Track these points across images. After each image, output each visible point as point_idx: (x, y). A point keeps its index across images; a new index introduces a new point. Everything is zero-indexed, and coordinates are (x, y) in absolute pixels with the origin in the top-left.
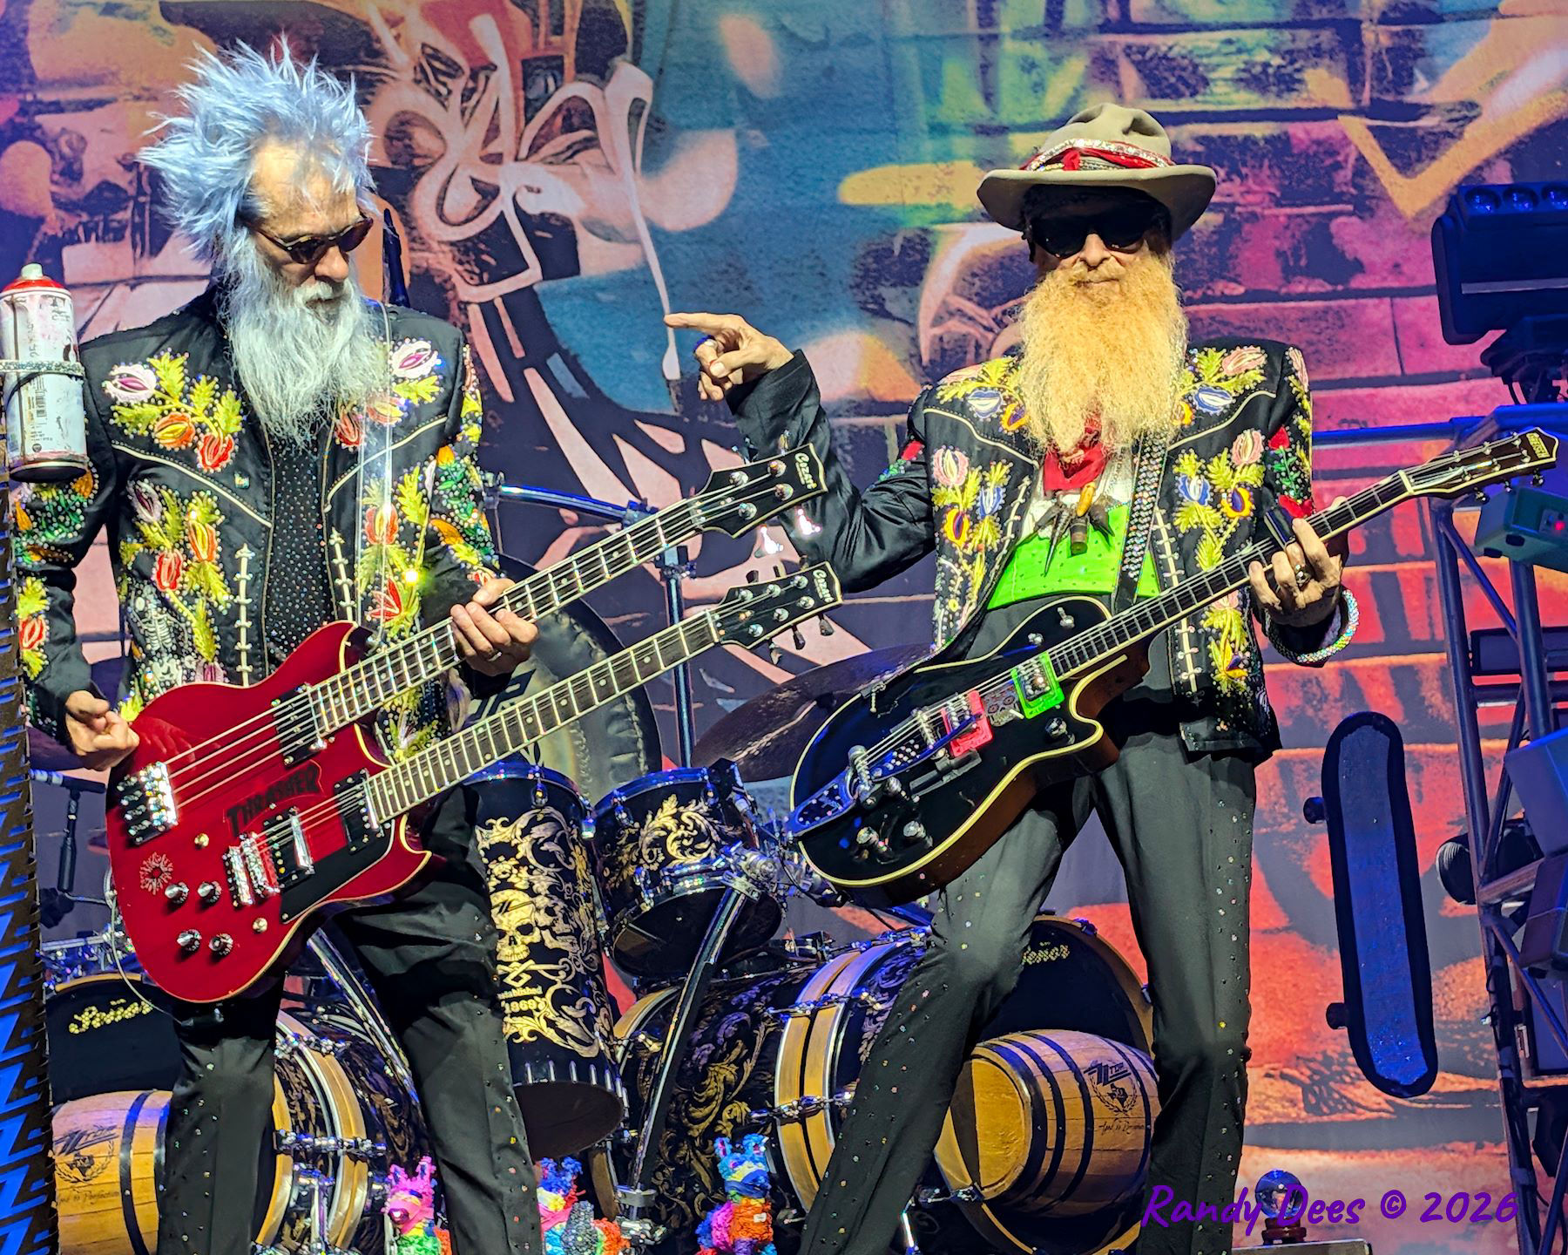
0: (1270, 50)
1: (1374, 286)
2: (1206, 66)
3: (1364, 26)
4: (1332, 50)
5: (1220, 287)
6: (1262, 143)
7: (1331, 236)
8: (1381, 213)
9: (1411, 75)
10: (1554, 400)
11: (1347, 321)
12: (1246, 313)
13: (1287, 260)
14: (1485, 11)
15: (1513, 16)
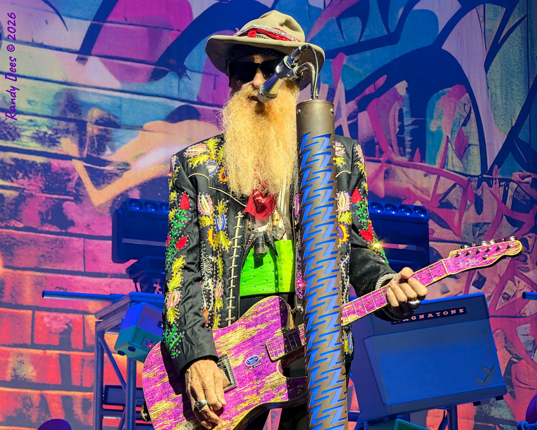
0: (48, 127)
1: (78, 232)
2: (20, 129)
3: (88, 124)
4: (74, 132)
5: (13, 223)
6: (39, 165)
7: (62, 209)
8: (84, 202)
9: (105, 148)
10: (153, 292)
11: (64, 246)
12: (22, 236)
13: (43, 216)
14: (138, 127)
15: (149, 131)
